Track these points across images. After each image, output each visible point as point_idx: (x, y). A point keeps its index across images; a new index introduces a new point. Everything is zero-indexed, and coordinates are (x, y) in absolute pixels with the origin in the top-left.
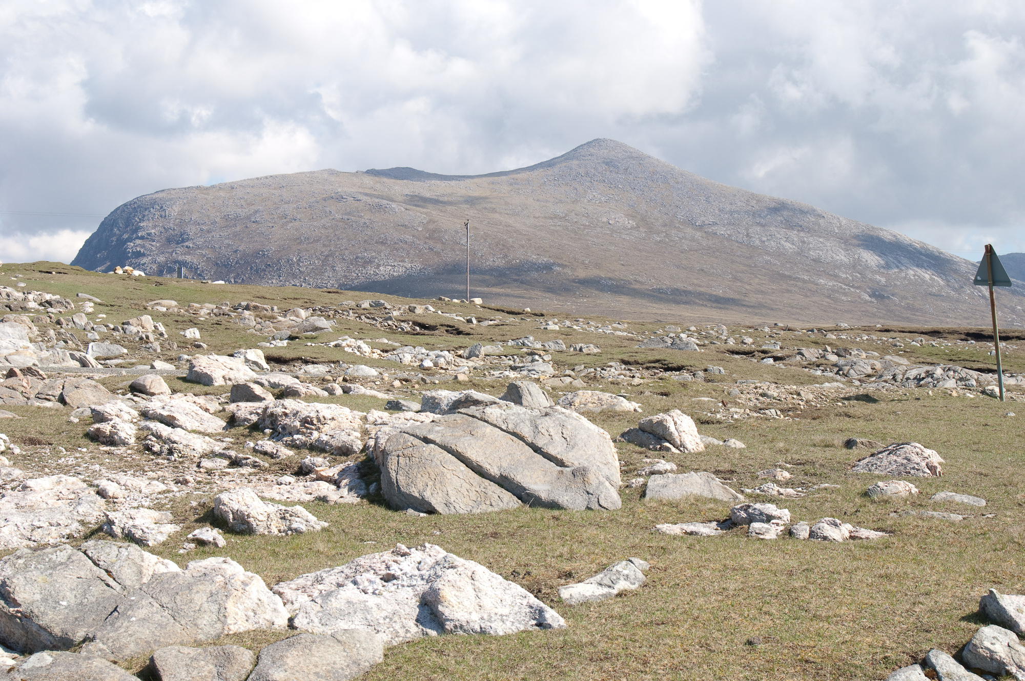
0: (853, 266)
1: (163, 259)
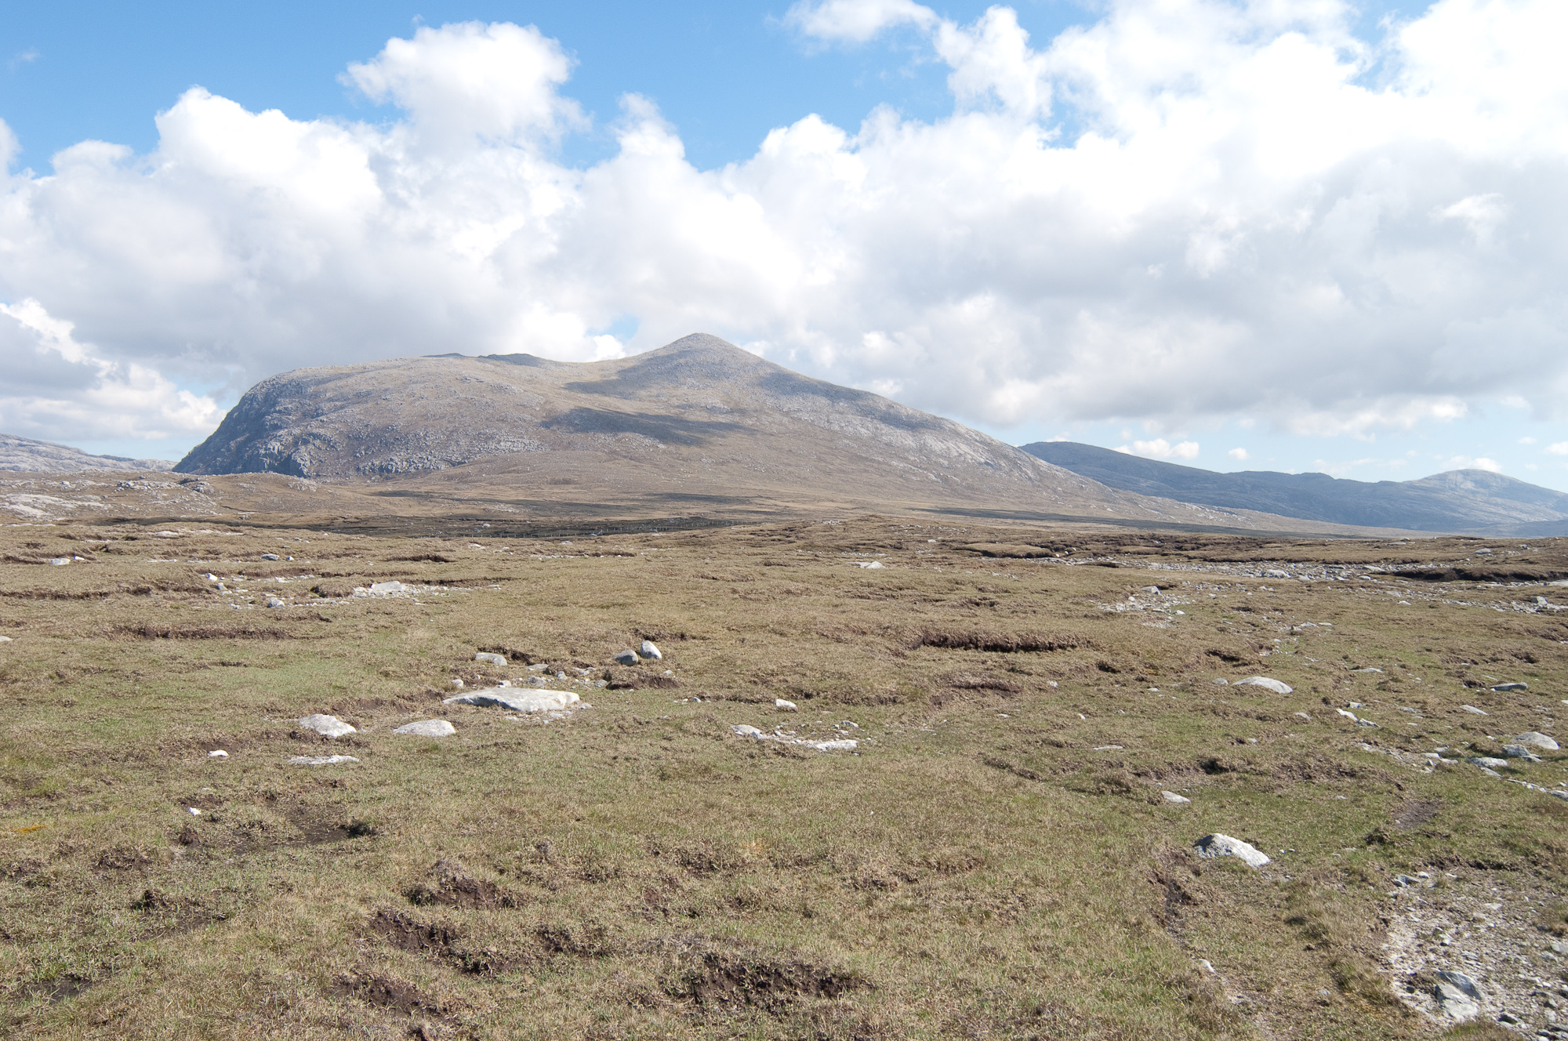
0: (920, 450)
1: (299, 431)
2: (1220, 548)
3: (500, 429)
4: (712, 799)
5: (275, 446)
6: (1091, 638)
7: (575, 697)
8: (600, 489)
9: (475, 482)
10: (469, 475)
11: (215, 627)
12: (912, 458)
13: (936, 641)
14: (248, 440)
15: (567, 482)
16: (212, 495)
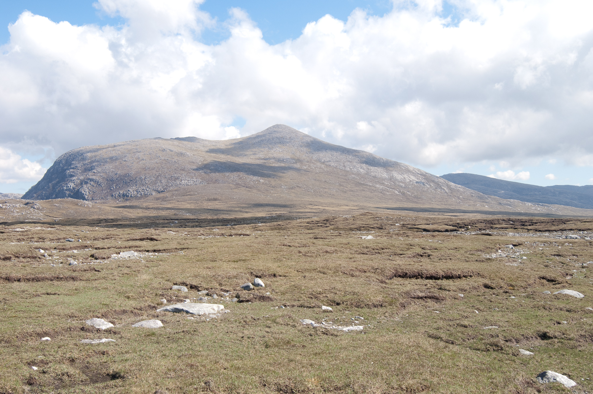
0: (390, 179)
1: (83, 178)
2: (544, 224)
3: (182, 174)
4: (292, 357)
5: (71, 185)
6: (480, 272)
7: (222, 307)
8: (231, 203)
9: (170, 200)
10: (167, 197)
11: (44, 275)
12: (387, 183)
13: (401, 275)
14: (58, 182)
15: (215, 200)
16: (41, 210)
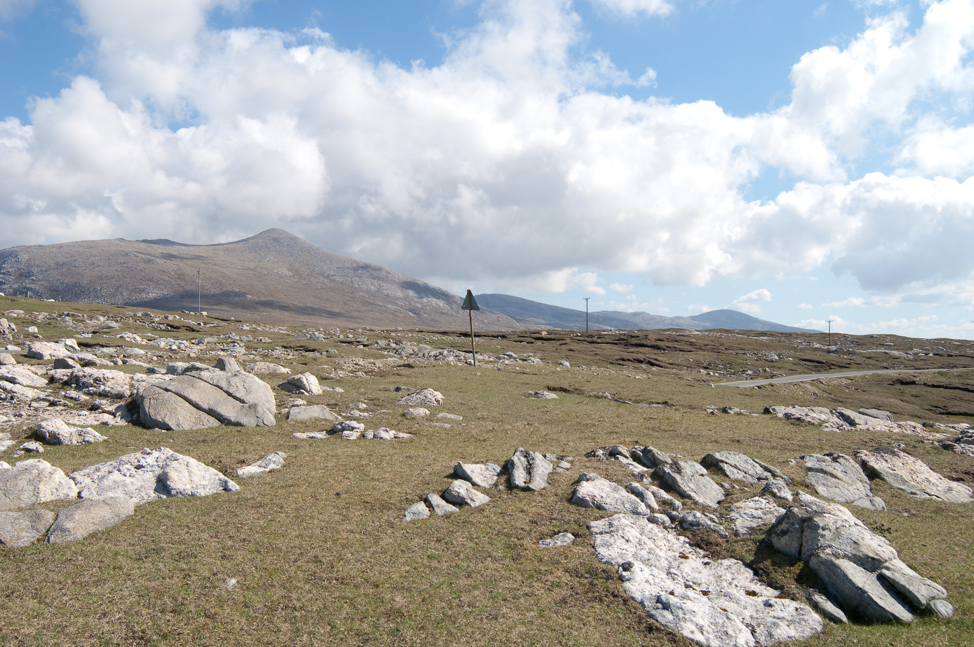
1: (17, 286)
